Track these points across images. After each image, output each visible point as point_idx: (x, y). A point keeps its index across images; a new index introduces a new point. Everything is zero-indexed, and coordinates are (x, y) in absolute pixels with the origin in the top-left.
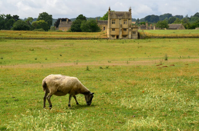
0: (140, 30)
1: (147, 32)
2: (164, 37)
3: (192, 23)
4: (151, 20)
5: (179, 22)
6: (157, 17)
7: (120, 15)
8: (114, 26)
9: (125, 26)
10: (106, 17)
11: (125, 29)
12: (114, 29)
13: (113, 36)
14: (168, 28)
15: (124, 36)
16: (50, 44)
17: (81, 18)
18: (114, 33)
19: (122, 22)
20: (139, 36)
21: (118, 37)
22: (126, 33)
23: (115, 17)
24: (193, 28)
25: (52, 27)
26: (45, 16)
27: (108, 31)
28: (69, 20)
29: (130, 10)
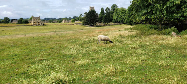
0: (44, 23)
1: (46, 23)
2: (52, 25)
3: (60, 21)
4: (46, 20)
5: (56, 20)
6: (48, 18)
7: (37, 18)
8: (34, 21)
9: (39, 22)
10: (31, 19)
11: (39, 23)
12: (34, 23)
13: (35, 25)
14: (52, 22)
15: (39, 25)
16: (10, 28)
17: (22, 19)
18: (34, 24)
19: (37, 20)
20: (44, 25)
21: (36, 25)
22: (39, 24)
23: (34, 19)
24: (60, 22)
25: (10, 22)
26: (6, 18)
27: (32, 23)
28: (17, 20)
29: (40, 16)
